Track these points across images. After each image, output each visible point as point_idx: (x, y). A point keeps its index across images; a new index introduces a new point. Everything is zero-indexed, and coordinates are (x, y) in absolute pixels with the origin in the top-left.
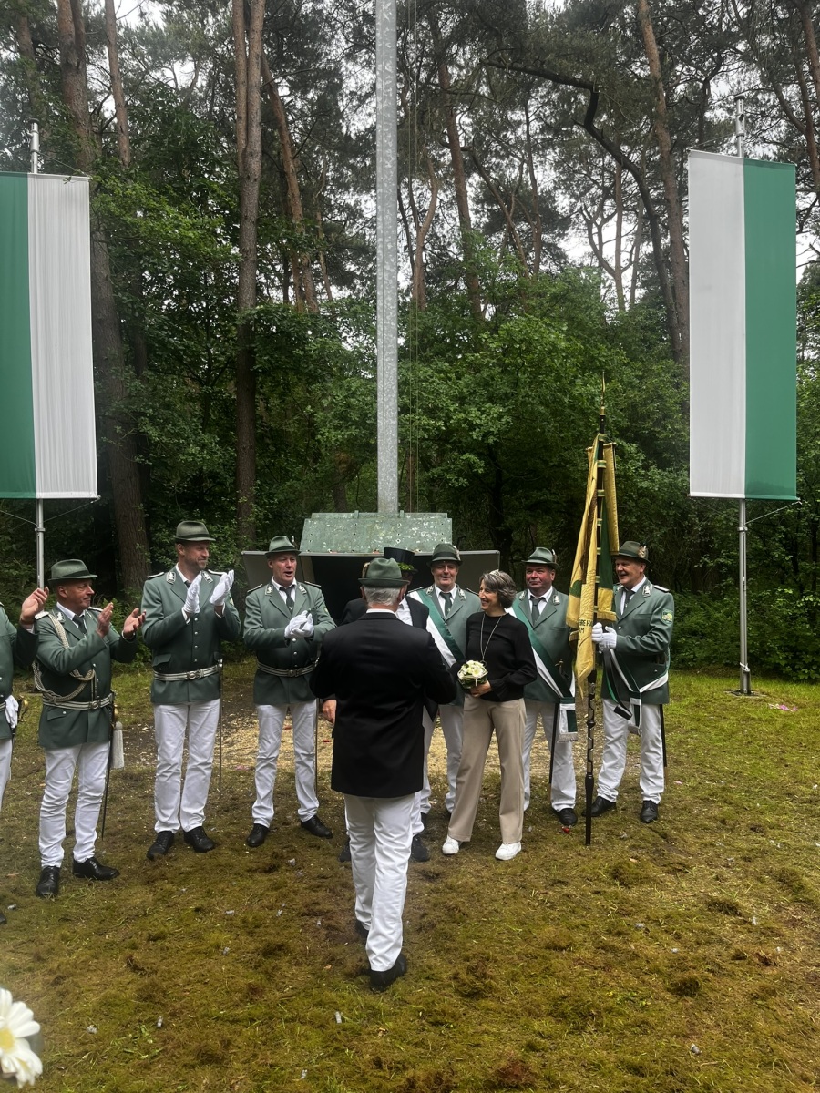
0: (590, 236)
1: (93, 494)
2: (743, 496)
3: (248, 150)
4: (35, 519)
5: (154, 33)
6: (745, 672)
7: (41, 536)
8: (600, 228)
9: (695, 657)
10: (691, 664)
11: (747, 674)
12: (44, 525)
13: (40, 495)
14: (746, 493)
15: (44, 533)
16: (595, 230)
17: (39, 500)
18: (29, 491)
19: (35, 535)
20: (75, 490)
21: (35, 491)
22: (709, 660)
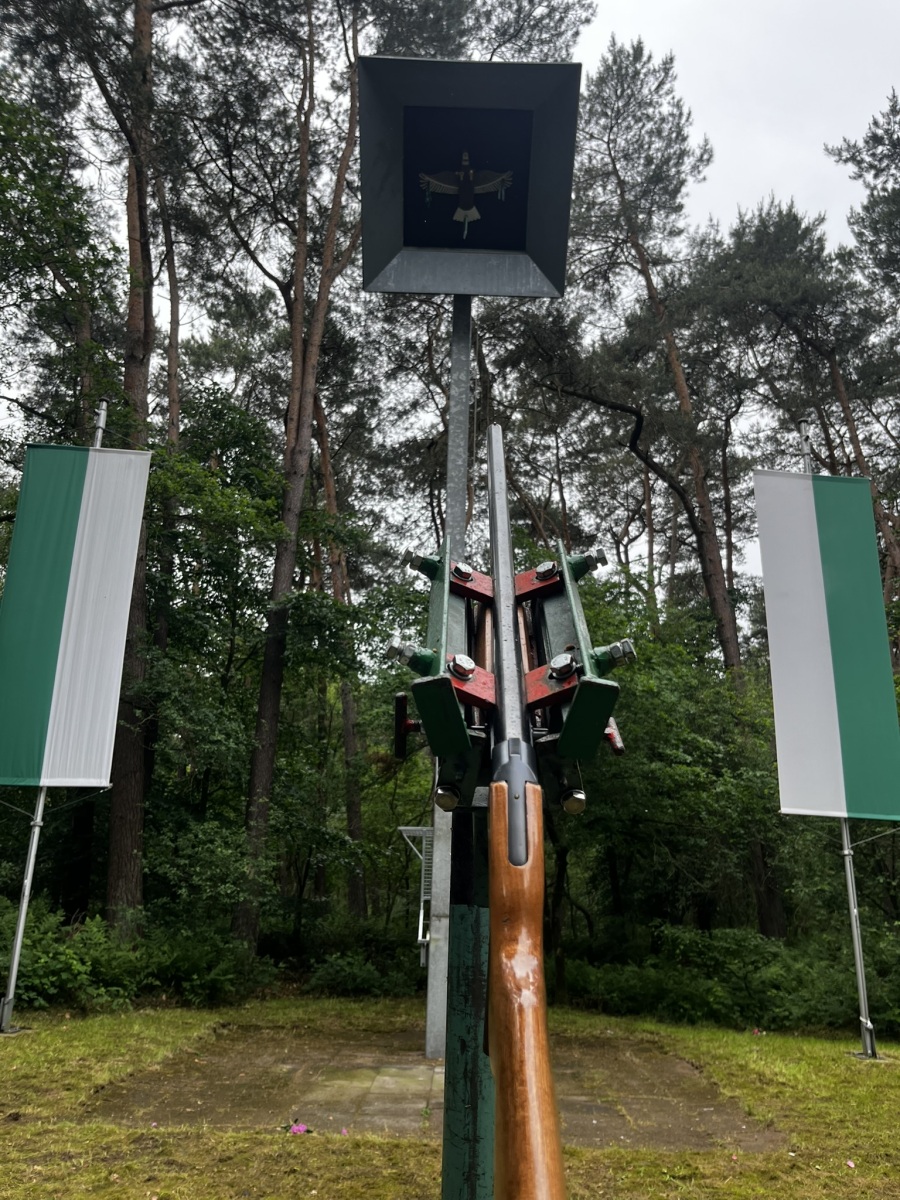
0: (618, 554)
1: (104, 782)
2: (844, 814)
4: (33, 811)
5: (200, 346)
6: (867, 1029)
7: (37, 831)
8: (626, 546)
9: (791, 1014)
10: (787, 1023)
11: (870, 1031)
12: (43, 819)
13: (46, 781)
14: (849, 811)
15: (42, 828)
16: (622, 549)
17: (41, 788)
18: (33, 777)
19: (30, 829)
20: (84, 777)
21: (39, 777)
22: (806, 1018)
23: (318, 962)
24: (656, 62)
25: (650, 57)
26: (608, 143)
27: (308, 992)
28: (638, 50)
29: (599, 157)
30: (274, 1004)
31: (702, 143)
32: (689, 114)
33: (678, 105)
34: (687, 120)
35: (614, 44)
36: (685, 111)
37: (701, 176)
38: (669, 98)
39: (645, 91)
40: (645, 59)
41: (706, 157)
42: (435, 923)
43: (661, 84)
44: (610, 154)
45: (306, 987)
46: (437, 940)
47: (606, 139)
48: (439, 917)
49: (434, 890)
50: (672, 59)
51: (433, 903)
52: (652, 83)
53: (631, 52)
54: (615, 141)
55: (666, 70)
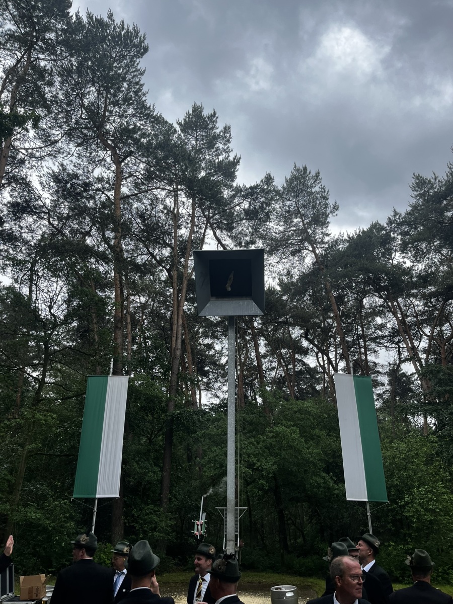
1: (117, 496)
2: (367, 500)
3: (176, 348)
4: (94, 506)
7: (95, 513)
12: (97, 510)
13: (98, 496)
15: (97, 512)
17: (96, 498)
18: (94, 495)
19: (93, 513)
20: (110, 494)
21: (96, 494)
23: (190, 558)
24: (313, 173)
25: (310, 172)
26: (296, 202)
27: (186, 570)
28: (305, 169)
29: (292, 207)
30: (174, 574)
31: (334, 203)
32: (328, 191)
33: (323, 188)
34: (327, 194)
35: (295, 167)
36: (327, 190)
37: (335, 214)
38: (319, 185)
39: (309, 184)
40: (308, 172)
41: (336, 208)
42: (228, 543)
43: (316, 180)
44: (297, 206)
45: (185, 568)
46: (229, 549)
47: (295, 200)
48: (230, 541)
49: (227, 531)
50: (319, 173)
51: (227, 536)
52: (312, 181)
53: (302, 169)
54: (299, 201)
55: (317, 177)
